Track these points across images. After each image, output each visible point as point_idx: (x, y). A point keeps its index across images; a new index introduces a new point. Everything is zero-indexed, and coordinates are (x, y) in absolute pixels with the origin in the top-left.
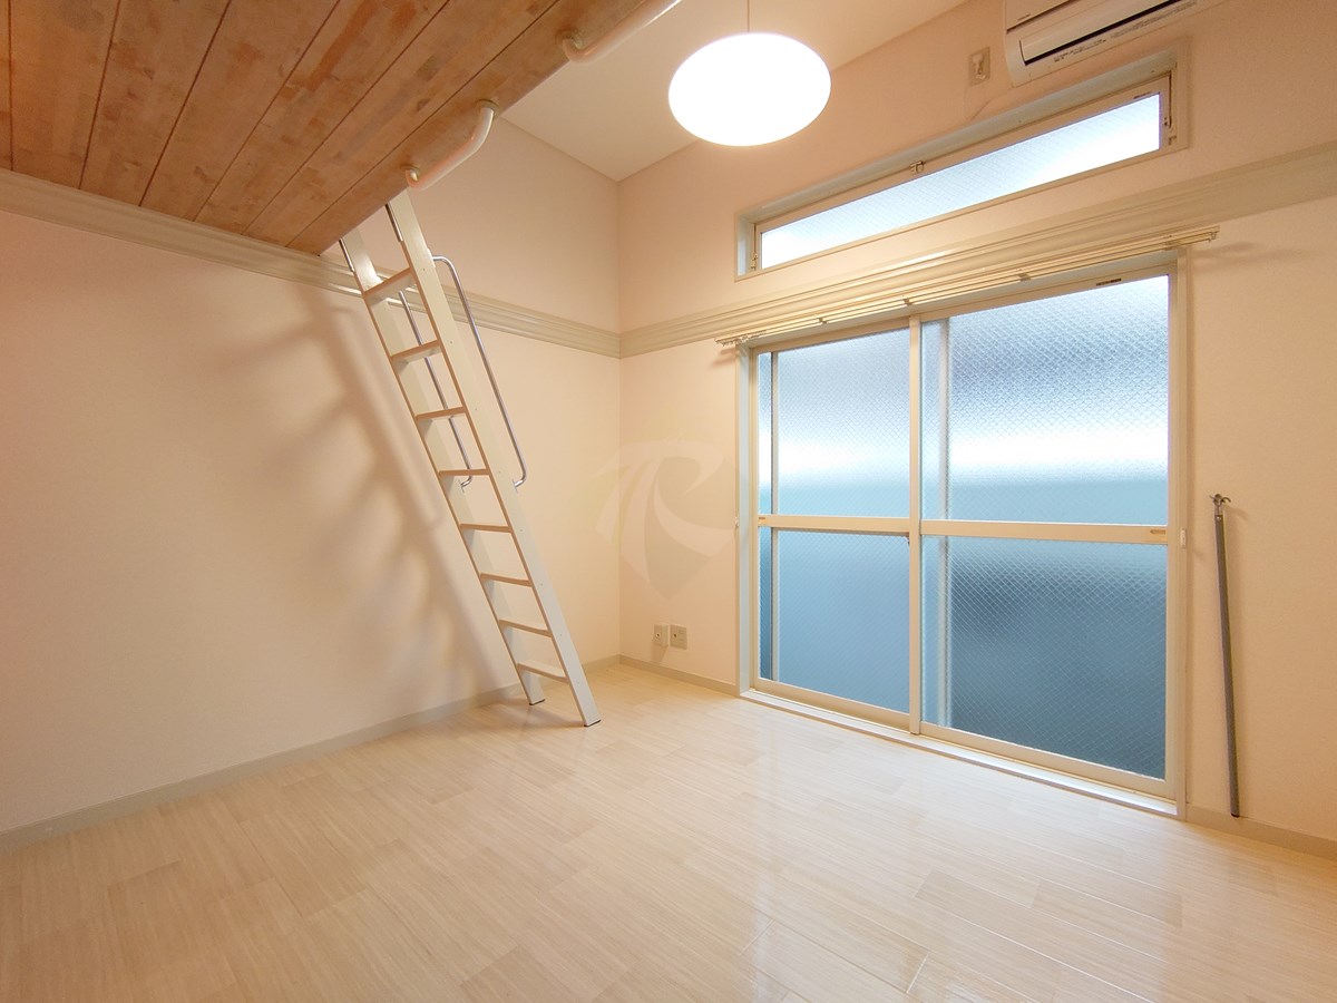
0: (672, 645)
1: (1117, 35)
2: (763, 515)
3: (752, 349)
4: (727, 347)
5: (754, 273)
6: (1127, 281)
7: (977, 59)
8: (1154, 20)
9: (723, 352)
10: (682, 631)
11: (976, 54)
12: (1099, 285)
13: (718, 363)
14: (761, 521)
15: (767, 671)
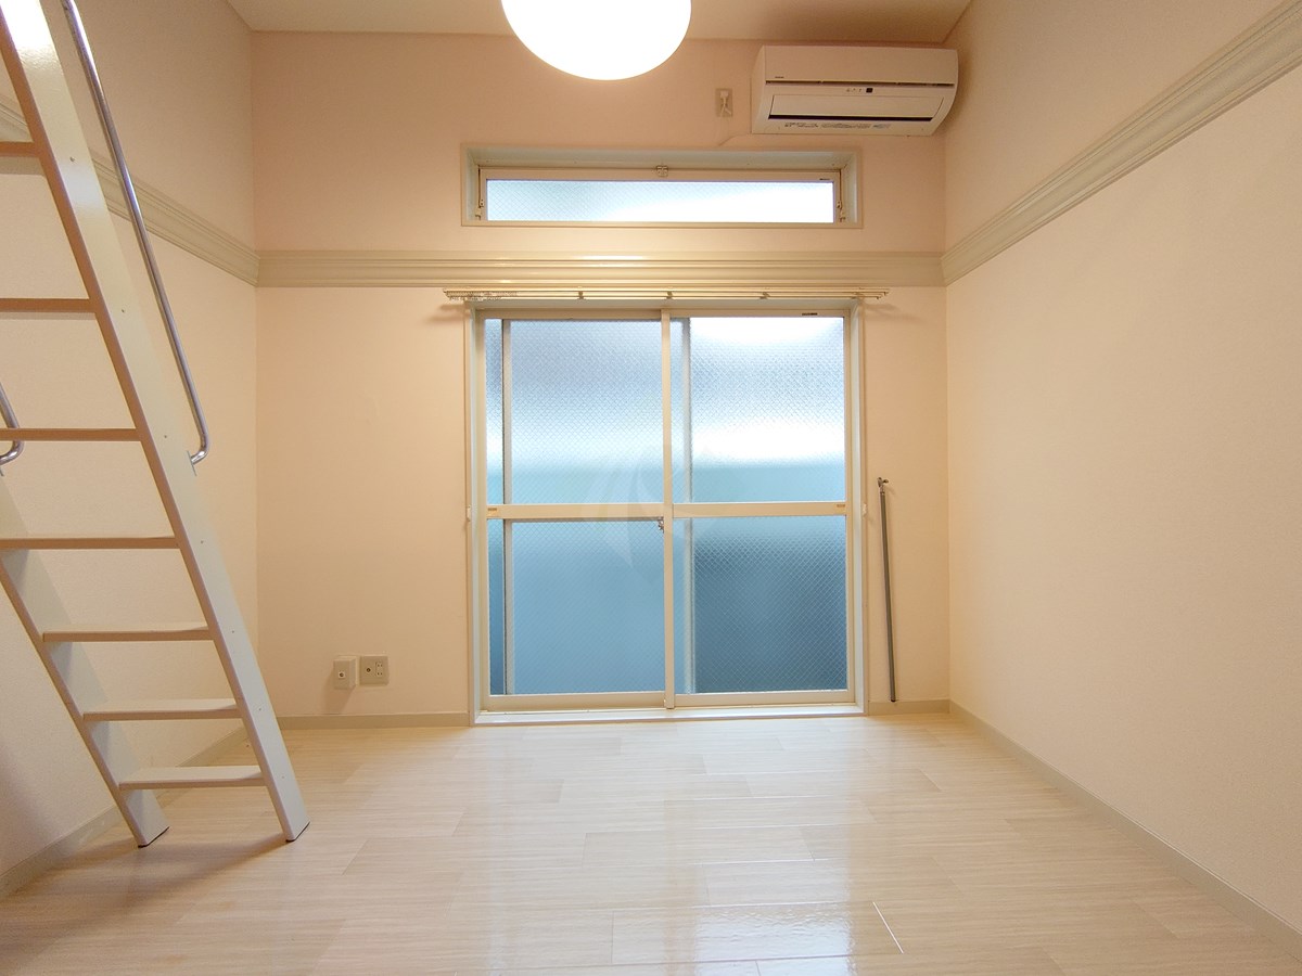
0: (361, 684)
1: (824, 126)
2: (493, 505)
3: (480, 312)
4: (453, 302)
5: (478, 222)
6: (820, 316)
7: (724, 95)
8: (846, 126)
9: (445, 308)
10: (381, 662)
11: (724, 90)
12: (804, 315)
13: (437, 320)
14: (493, 512)
15: (498, 685)
